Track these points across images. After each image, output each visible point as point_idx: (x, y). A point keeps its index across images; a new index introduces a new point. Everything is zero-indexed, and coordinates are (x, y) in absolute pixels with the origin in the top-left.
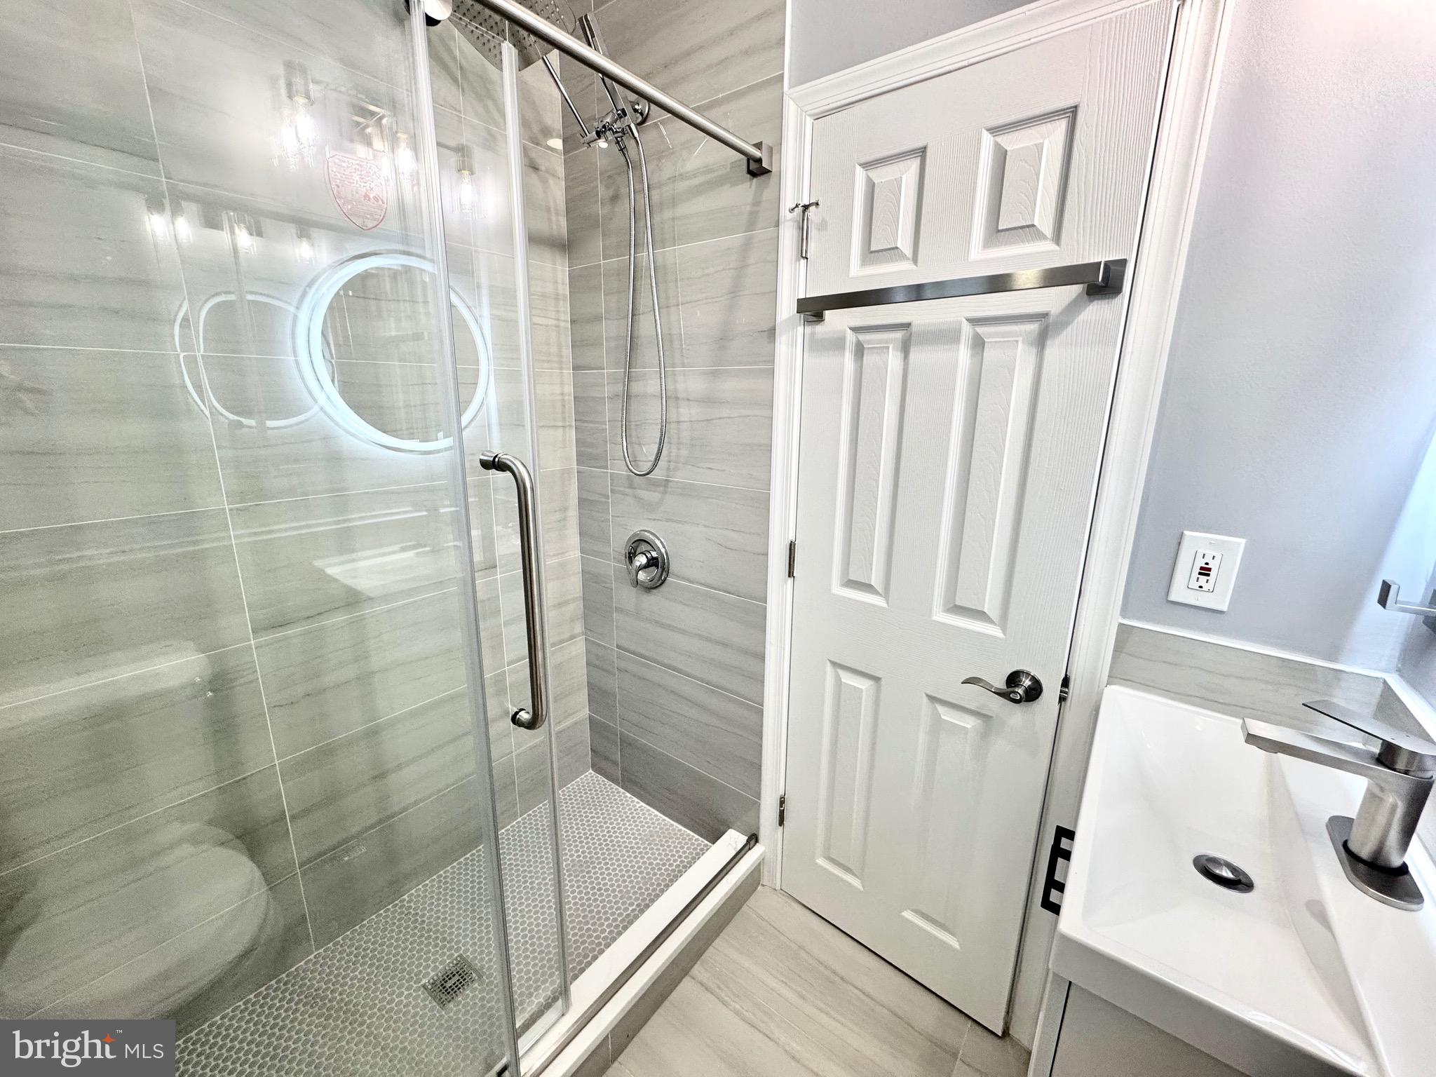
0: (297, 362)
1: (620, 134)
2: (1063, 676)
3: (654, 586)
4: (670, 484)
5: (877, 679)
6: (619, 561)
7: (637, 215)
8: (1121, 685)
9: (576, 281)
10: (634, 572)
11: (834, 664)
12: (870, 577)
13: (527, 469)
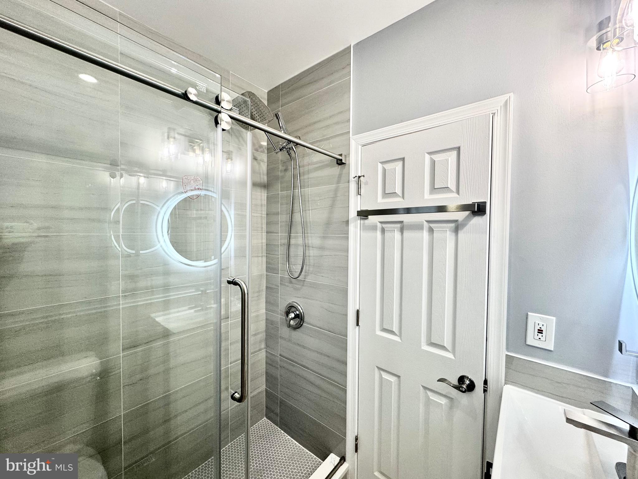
0: (157, 235)
1: (289, 149)
2: (484, 379)
3: (298, 327)
4: (305, 282)
5: (399, 377)
6: (282, 315)
7: (294, 177)
8: (511, 385)
9: (269, 199)
10: (288, 320)
11: (379, 368)
12: (393, 328)
13: (245, 285)
